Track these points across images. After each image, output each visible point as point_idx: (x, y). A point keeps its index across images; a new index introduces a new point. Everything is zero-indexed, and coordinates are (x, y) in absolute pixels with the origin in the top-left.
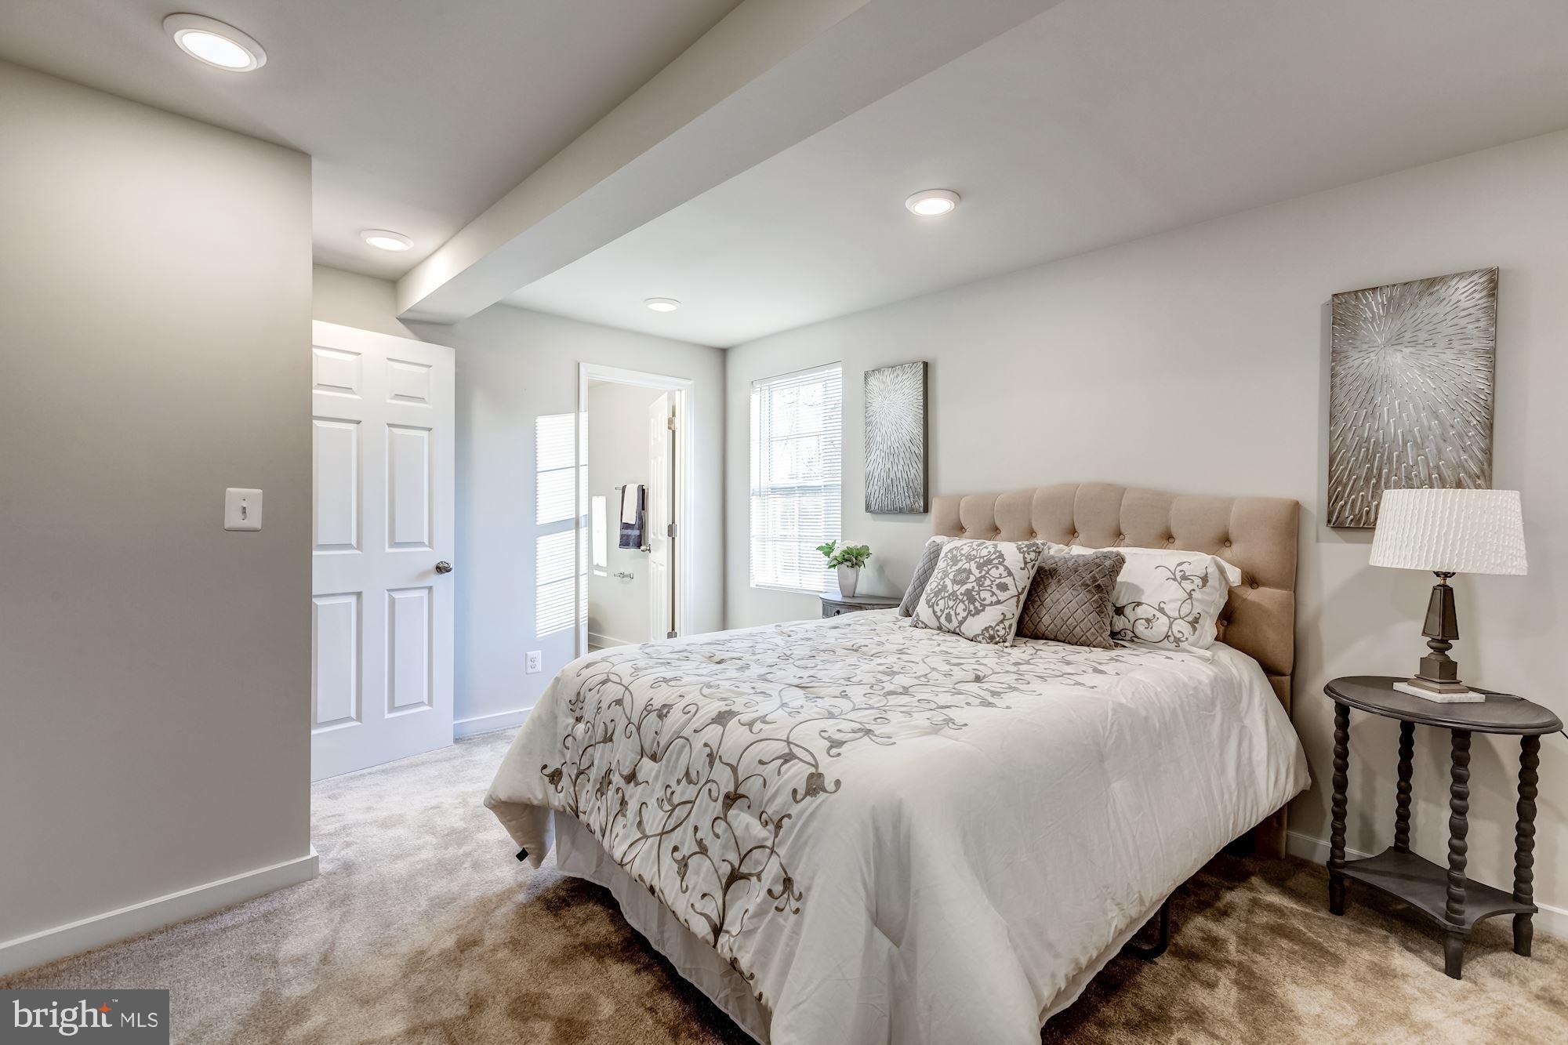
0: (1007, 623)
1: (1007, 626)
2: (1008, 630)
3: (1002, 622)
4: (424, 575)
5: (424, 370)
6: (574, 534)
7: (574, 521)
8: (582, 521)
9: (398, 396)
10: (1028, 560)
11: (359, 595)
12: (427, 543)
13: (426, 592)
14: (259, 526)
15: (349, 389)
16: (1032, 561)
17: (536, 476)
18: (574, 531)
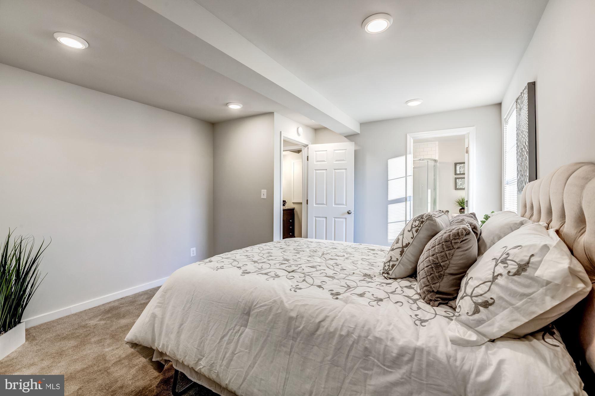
0: (391, 263)
1: (391, 265)
2: (390, 267)
3: (389, 261)
4: (343, 214)
5: (344, 151)
6: (405, 204)
7: (405, 198)
8: (408, 199)
9: (337, 161)
10: (414, 226)
11: (326, 218)
12: (345, 204)
13: (345, 219)
14: (266, 198)
15: (324, 161)
16: (416, 227)
17: (388, 182)
18: (405, 202)
